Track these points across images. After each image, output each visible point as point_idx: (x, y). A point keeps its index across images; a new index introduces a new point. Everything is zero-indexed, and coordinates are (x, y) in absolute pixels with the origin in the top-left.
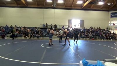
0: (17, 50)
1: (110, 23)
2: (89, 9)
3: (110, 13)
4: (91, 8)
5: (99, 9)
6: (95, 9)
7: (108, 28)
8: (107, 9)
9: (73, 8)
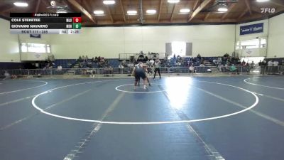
0: (77, 95)
1: (238, 44)
2: (201, 21)
3: (239, 26)
4: (206, 21)
5: (219, 21)
6: (211, 21)
7: (234, 53)
8: (234, 21)
9: (174, 22)
